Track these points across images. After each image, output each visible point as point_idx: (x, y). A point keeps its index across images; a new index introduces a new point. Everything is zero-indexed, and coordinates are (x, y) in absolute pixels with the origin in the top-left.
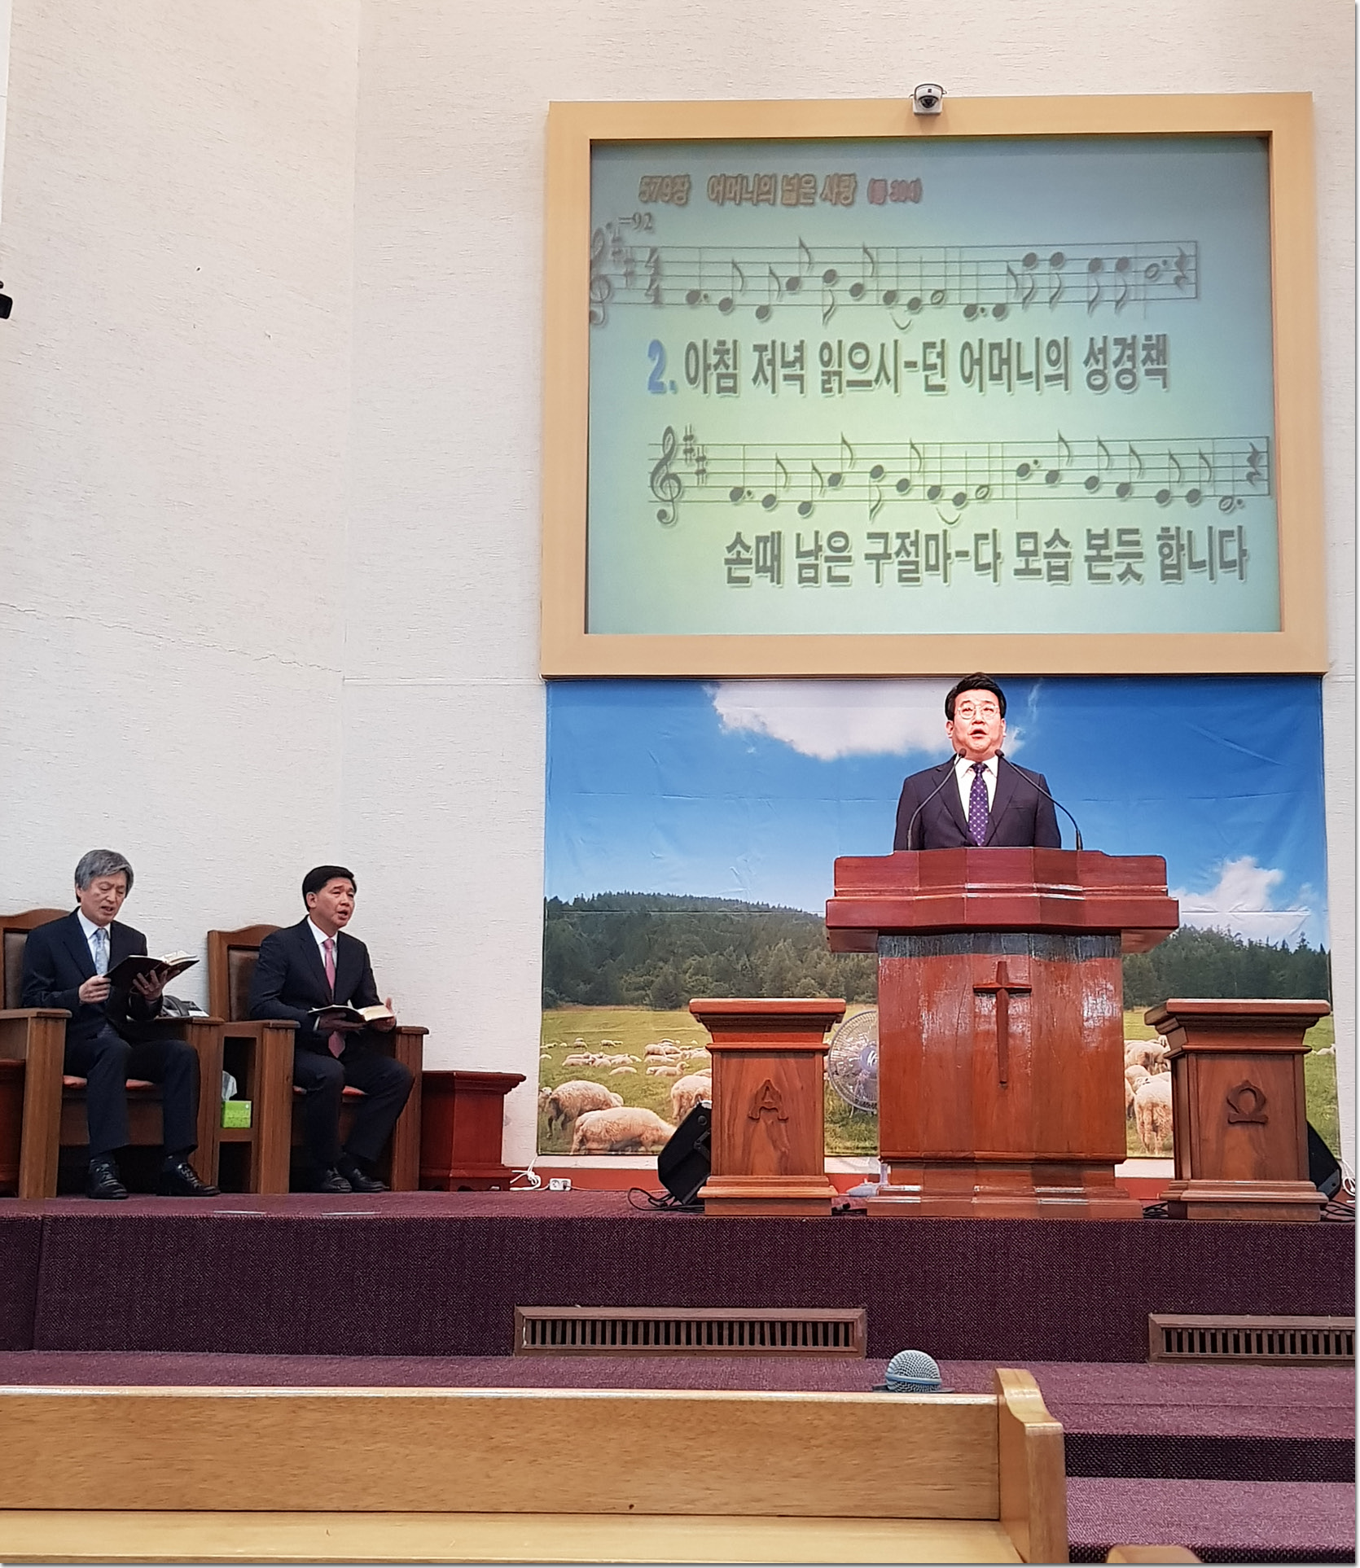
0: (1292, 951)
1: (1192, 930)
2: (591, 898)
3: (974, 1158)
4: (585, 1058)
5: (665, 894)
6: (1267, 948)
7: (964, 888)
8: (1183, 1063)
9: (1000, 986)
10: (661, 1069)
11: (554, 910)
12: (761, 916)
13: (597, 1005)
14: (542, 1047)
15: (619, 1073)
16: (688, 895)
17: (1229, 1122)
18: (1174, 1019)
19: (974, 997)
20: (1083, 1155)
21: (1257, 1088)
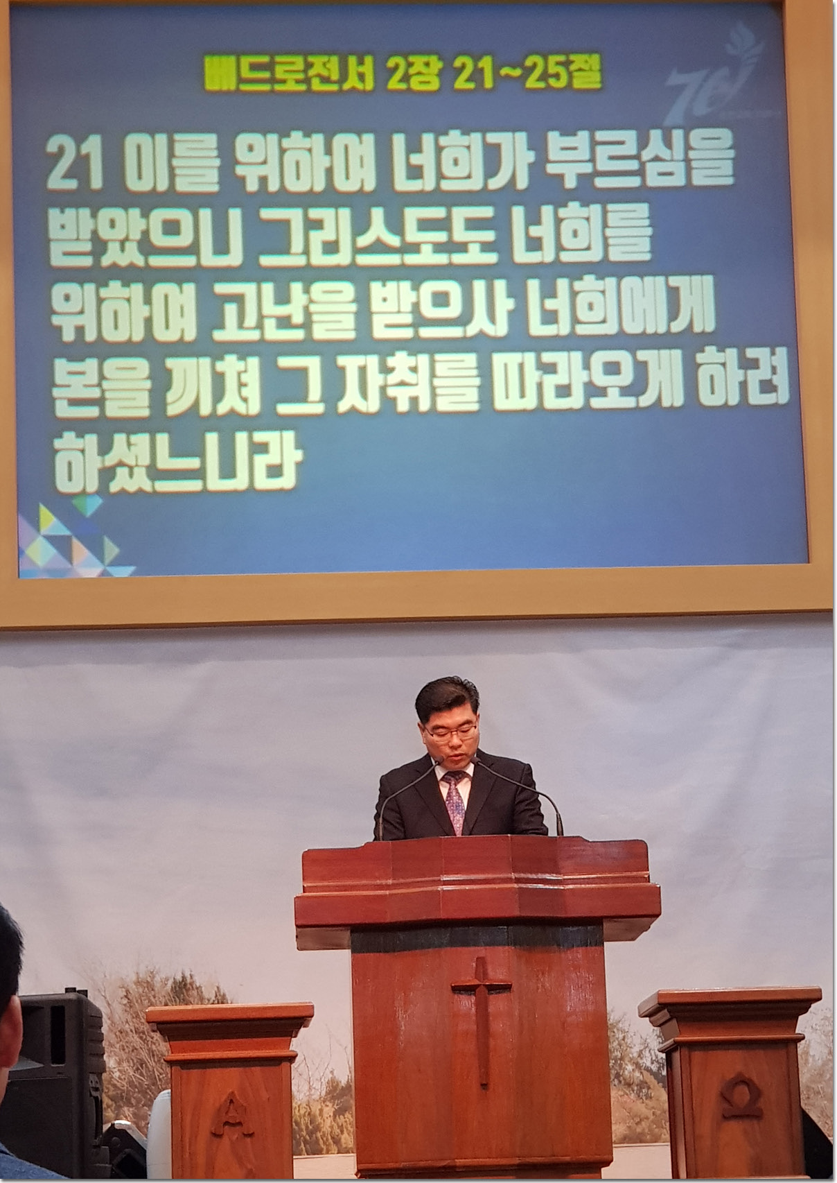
3: (455, 1167)
7: (440, 880)
8: (676, 1056)
9: (480, 983)
17: (725, 1118)
18: (666, 1010)
19: (451, 994)
20: (568, 1159)
21: (751, 1080)
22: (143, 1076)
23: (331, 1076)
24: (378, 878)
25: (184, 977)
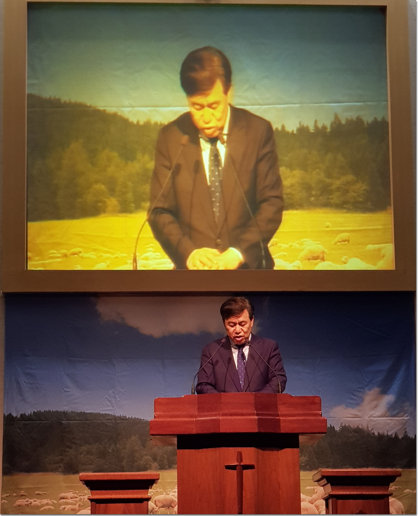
0: (400, 437)
1: (349, 427)
2: (30, 413)
4: (26, 502)
5: (70, 411)
6: (387, 436)
9: (239, 464)
10: (68, 507)
11: (9, 420)
12: (122, 422)
13: (33, 472)
14: (2, 496)
15: (45, 510)
16: (83, 412)
18: (325, 479)
19: (225, 469)
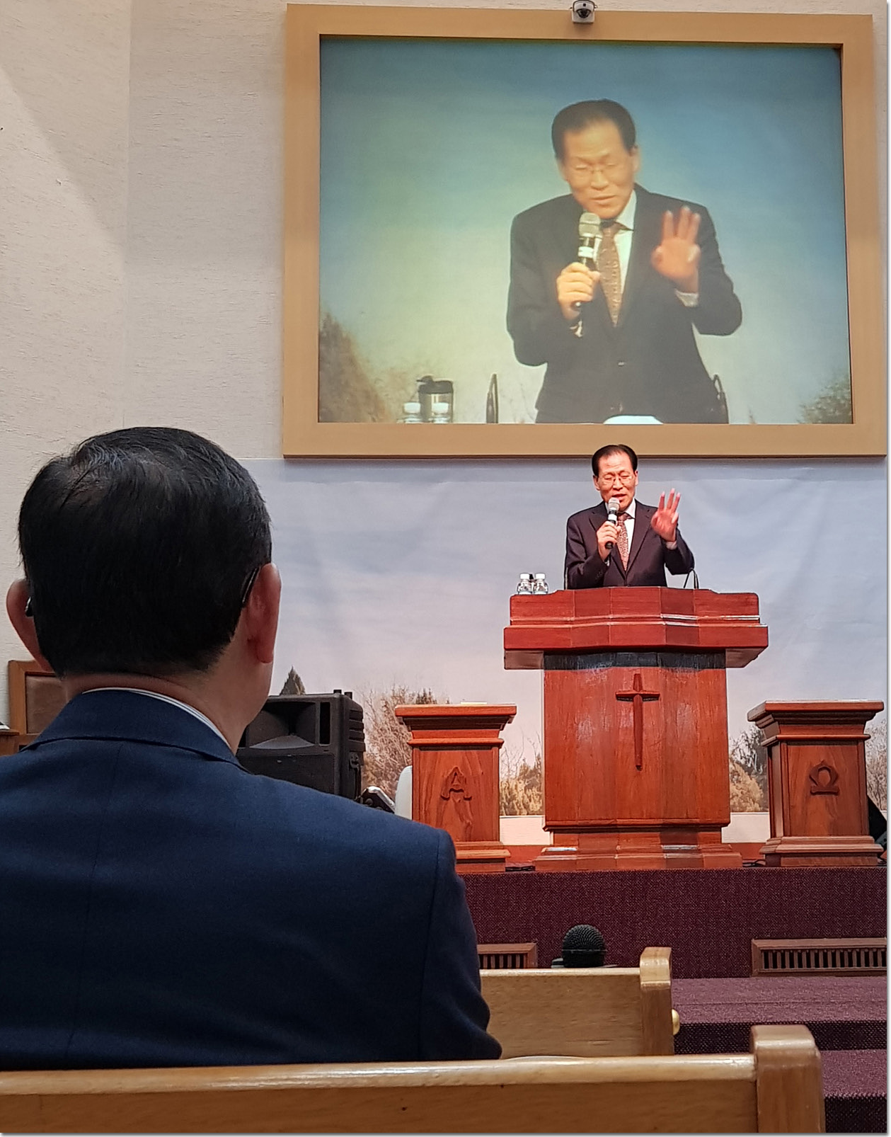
3: (617, 825)
7: (608, 618)
8: (776, 750)
9: (637, 693)
17: (811, 793)
18: (770, 716)
19: (616, 701)
20: (698, 820)
21: (831, 767)
22: (395, 759)
23: (523, 762)
24: (564, 616)
25: (425, 694)
